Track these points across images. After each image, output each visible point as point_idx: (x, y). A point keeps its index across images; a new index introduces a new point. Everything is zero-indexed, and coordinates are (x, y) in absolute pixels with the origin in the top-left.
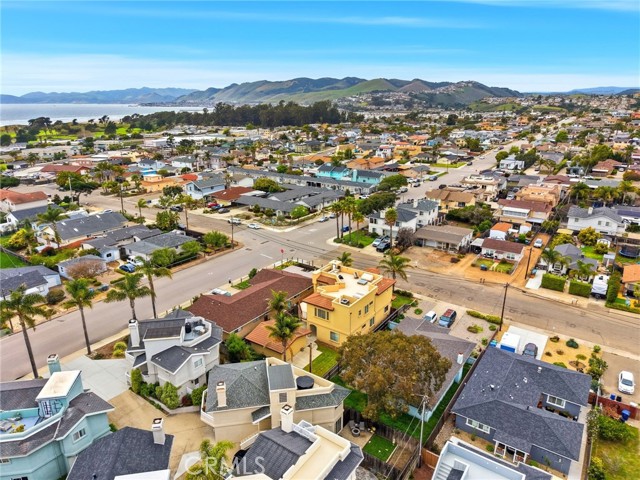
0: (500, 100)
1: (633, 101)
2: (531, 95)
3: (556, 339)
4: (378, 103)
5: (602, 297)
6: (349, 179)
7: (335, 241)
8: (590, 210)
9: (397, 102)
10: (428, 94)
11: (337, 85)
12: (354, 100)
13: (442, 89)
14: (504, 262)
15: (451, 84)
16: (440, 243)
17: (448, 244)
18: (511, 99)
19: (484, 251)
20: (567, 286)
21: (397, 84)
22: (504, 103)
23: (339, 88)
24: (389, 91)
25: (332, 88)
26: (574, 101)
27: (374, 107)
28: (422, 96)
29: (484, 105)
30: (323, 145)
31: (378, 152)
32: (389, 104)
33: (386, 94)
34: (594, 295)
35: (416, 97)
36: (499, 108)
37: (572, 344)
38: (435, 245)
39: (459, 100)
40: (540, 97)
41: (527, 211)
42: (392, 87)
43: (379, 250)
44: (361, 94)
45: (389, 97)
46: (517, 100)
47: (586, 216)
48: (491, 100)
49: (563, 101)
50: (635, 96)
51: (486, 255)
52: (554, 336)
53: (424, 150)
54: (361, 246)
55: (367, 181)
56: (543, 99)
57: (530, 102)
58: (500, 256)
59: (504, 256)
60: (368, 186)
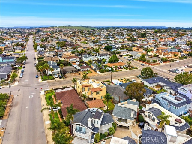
1: (37, 31)
2: (6, 28)
7: (43, 80)
17: (72, 71)
20: (105, 71)
37: (122, 79)
47: (88, 57)
50: (36, 29)
51: (82, 71)
52: (118, 79)
53: (4, 48)
54: (54, 79)
55: (8, 61)
56: (10, 29)
57: (7, 31)
58: (85, 70)
59: (87, 70)
60: (13, 62)
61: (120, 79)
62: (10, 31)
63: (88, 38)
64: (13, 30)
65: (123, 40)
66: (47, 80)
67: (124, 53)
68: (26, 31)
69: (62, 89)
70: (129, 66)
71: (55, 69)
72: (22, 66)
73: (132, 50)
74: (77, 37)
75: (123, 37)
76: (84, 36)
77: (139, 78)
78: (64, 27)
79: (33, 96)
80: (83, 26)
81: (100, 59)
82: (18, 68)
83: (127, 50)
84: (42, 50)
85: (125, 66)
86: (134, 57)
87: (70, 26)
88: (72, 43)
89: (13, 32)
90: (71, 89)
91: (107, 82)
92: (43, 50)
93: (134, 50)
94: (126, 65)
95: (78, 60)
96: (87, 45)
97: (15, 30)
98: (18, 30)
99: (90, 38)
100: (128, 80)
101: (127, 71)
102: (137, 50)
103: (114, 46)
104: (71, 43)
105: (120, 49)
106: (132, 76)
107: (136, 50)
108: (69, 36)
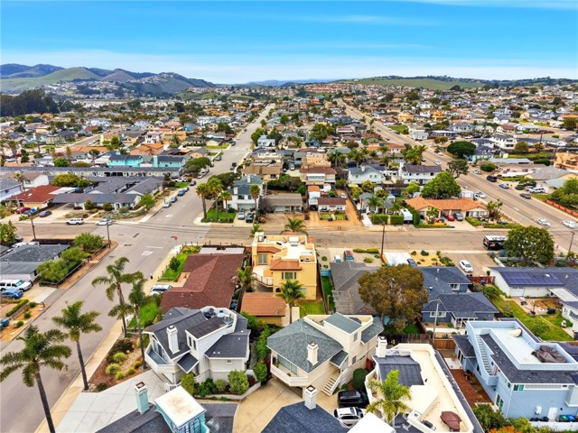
0: (203, 90)
1: (297, 92)
2: (227, 86)
3: (414, 253)
4: (86, 91)
5: (411, 222)
6: (150, 165)
7: (202, 221)
8: (363, 168)
9: (106, 91)
10: (135, 84)
11: (29, 72)
12: (55, 88)
13: (147, 79)
14: (337, 213)
15: (154, 75)
16: (286, 207)
17: (293, 207)
18: (211, 89)
19: (320, 208)
20: (389, 220)
21: (99, 73)
22: (206, 93)
23: (32, 76)
24: (94, 80)
25: (24, 76)
26: (258, 91)
27: (82, 96)
28: (129, 85)
29: (190, 94)
30: (76, 135)
31: (147, 139)
32: (98, 92)
33: (91, 83)
34: (406, 222)
35: (123, 86)
36: (204, 96)
37: (424, 254)
38: (284, 209)
39: (165, 89)
40: (233, 88)
41: (323, 175)
42: (94, 76)
43: (248, 221)
44: (61, 82)
45: (95, 86)
46: (217, 90)
47: (362, 173)
48: (195, 90)
49: (250, 91)
50: (297, 87)
51: (323, 210)
52: (412, 251)
53: (187, 135)
54: (231, 221)
55: (169, 165)
56: (235, 89)
57: (227, 92)
58: (332, 209)
59: (335, 209)
60: (176, 169)
61: (419, 252)
62: (234, 93)
63: (422, 114)
64: (241, 90)
65: (548, 124)
66: (213, 221)
67: (512, 169)
68: (271, 93)
69: (219, 248)
70: (493, 215)
71: (246, 197)
72: (190, 181)
73: (548, 164)
74: (388, 111)
75: (552, 115)
76: (413, 108)
77: (496, 259)
78: (373, 80)
79: (151, 253)
80: (438, 78)
81: (406, 182)
82: (177, 185)
83: (531, 159)
84: (268, 144)
85: (475, 215)
86: (538, 186)
87: (393, 77)
88: (361, 128)
89: (239, 95)
90: (240, 251)
91: (371, 253)
92: (270, 145)
93: (559, 161)
94: (479, 210)
95: (332, 178)
96: (405, 136)
97: (247, 90)
98: (253, 91)
99: (428, 115)
100: (446, 260)
101: (470, 233)
102: (568, 162)
103: (491, 142)
104: (356, 128)
105: (506, 155)
106: (475, 249)
107: (564, 164)
108: (368, 107)
